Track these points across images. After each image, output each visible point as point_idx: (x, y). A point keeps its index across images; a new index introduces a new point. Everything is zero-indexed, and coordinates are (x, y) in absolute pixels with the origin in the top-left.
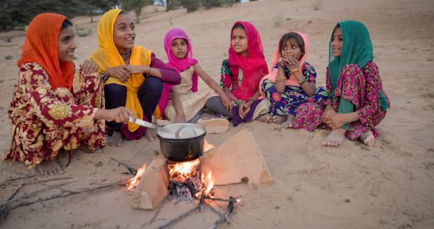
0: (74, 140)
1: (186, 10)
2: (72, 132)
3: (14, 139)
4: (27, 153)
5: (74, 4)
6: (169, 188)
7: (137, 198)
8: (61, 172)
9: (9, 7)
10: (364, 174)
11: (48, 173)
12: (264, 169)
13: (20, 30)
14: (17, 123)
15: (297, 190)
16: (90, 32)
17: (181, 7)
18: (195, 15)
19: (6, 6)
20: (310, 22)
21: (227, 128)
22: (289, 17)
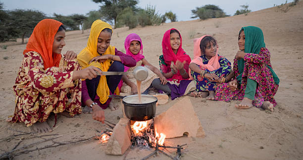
0: (61, 106)
1: (128, 27)
2: (60, 99)
3: (17, 106)
4: (26, 115)
6: (131, 140)
7: (110, 146)
8: (51, 131)
9: (6, 26)
10: (270, 130)
11: (41, 131)
12: (199, 126)
13: (13, 41)
14: (19, 95)
15: (224, 141)
17: (125, 26)
21: (167, 101)
22: (199, 32)
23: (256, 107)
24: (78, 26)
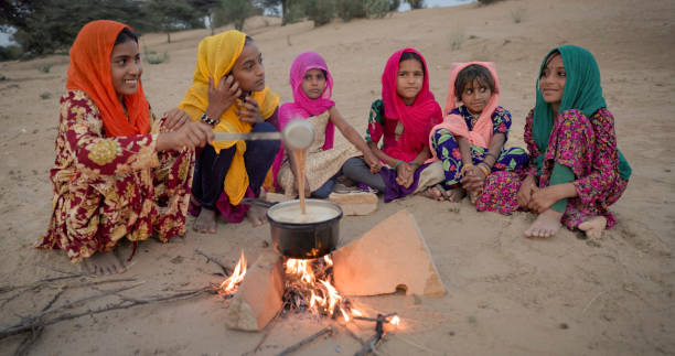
0: (144, 227)
1: (312, 23)
3: (54, 215)
4: (72, 238)
5: (142, 15)
6: (284, 299)
7: (234, 313)
8: (121, 270)
9: (48, 21)
10: (592, 285)
11: (102, 271)
12: (431, 273)
13: (63, 54)
14: (61, 192)
15: (484, 307)
16: (166, 57)
17: (305, 19)
18: (327, 30)
19: (43, 20)
20: (507, 42)
21: (374, 207)
22: (474, 34)
23: (569, 228)
24: (201, 20)
